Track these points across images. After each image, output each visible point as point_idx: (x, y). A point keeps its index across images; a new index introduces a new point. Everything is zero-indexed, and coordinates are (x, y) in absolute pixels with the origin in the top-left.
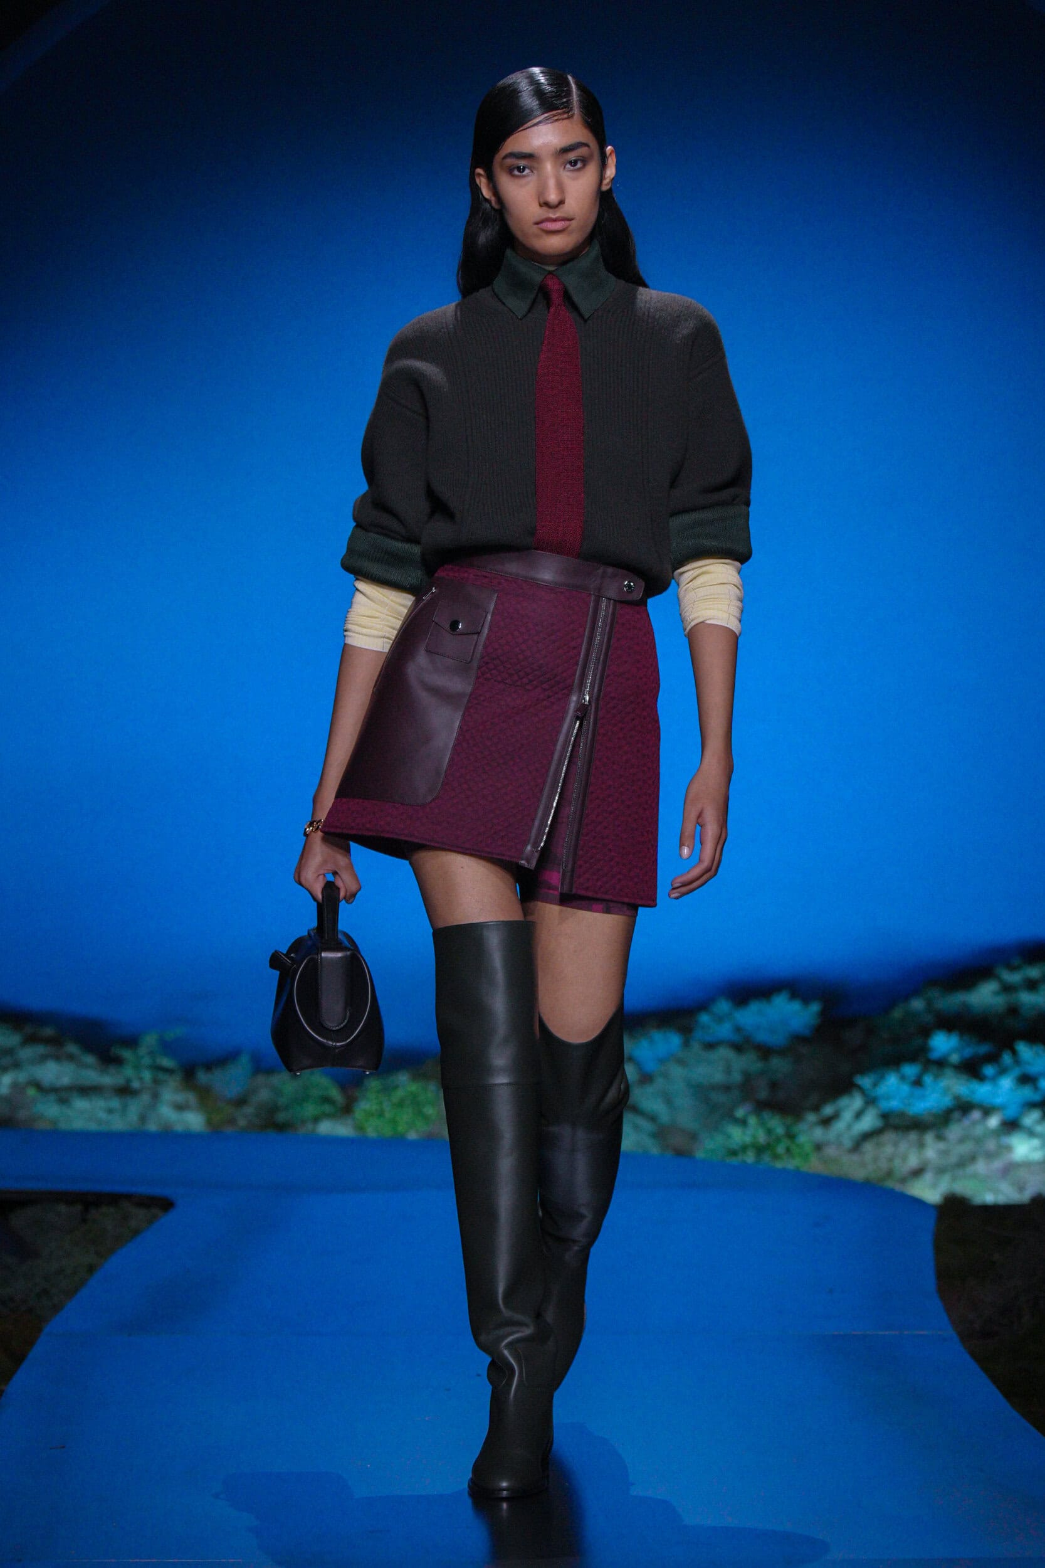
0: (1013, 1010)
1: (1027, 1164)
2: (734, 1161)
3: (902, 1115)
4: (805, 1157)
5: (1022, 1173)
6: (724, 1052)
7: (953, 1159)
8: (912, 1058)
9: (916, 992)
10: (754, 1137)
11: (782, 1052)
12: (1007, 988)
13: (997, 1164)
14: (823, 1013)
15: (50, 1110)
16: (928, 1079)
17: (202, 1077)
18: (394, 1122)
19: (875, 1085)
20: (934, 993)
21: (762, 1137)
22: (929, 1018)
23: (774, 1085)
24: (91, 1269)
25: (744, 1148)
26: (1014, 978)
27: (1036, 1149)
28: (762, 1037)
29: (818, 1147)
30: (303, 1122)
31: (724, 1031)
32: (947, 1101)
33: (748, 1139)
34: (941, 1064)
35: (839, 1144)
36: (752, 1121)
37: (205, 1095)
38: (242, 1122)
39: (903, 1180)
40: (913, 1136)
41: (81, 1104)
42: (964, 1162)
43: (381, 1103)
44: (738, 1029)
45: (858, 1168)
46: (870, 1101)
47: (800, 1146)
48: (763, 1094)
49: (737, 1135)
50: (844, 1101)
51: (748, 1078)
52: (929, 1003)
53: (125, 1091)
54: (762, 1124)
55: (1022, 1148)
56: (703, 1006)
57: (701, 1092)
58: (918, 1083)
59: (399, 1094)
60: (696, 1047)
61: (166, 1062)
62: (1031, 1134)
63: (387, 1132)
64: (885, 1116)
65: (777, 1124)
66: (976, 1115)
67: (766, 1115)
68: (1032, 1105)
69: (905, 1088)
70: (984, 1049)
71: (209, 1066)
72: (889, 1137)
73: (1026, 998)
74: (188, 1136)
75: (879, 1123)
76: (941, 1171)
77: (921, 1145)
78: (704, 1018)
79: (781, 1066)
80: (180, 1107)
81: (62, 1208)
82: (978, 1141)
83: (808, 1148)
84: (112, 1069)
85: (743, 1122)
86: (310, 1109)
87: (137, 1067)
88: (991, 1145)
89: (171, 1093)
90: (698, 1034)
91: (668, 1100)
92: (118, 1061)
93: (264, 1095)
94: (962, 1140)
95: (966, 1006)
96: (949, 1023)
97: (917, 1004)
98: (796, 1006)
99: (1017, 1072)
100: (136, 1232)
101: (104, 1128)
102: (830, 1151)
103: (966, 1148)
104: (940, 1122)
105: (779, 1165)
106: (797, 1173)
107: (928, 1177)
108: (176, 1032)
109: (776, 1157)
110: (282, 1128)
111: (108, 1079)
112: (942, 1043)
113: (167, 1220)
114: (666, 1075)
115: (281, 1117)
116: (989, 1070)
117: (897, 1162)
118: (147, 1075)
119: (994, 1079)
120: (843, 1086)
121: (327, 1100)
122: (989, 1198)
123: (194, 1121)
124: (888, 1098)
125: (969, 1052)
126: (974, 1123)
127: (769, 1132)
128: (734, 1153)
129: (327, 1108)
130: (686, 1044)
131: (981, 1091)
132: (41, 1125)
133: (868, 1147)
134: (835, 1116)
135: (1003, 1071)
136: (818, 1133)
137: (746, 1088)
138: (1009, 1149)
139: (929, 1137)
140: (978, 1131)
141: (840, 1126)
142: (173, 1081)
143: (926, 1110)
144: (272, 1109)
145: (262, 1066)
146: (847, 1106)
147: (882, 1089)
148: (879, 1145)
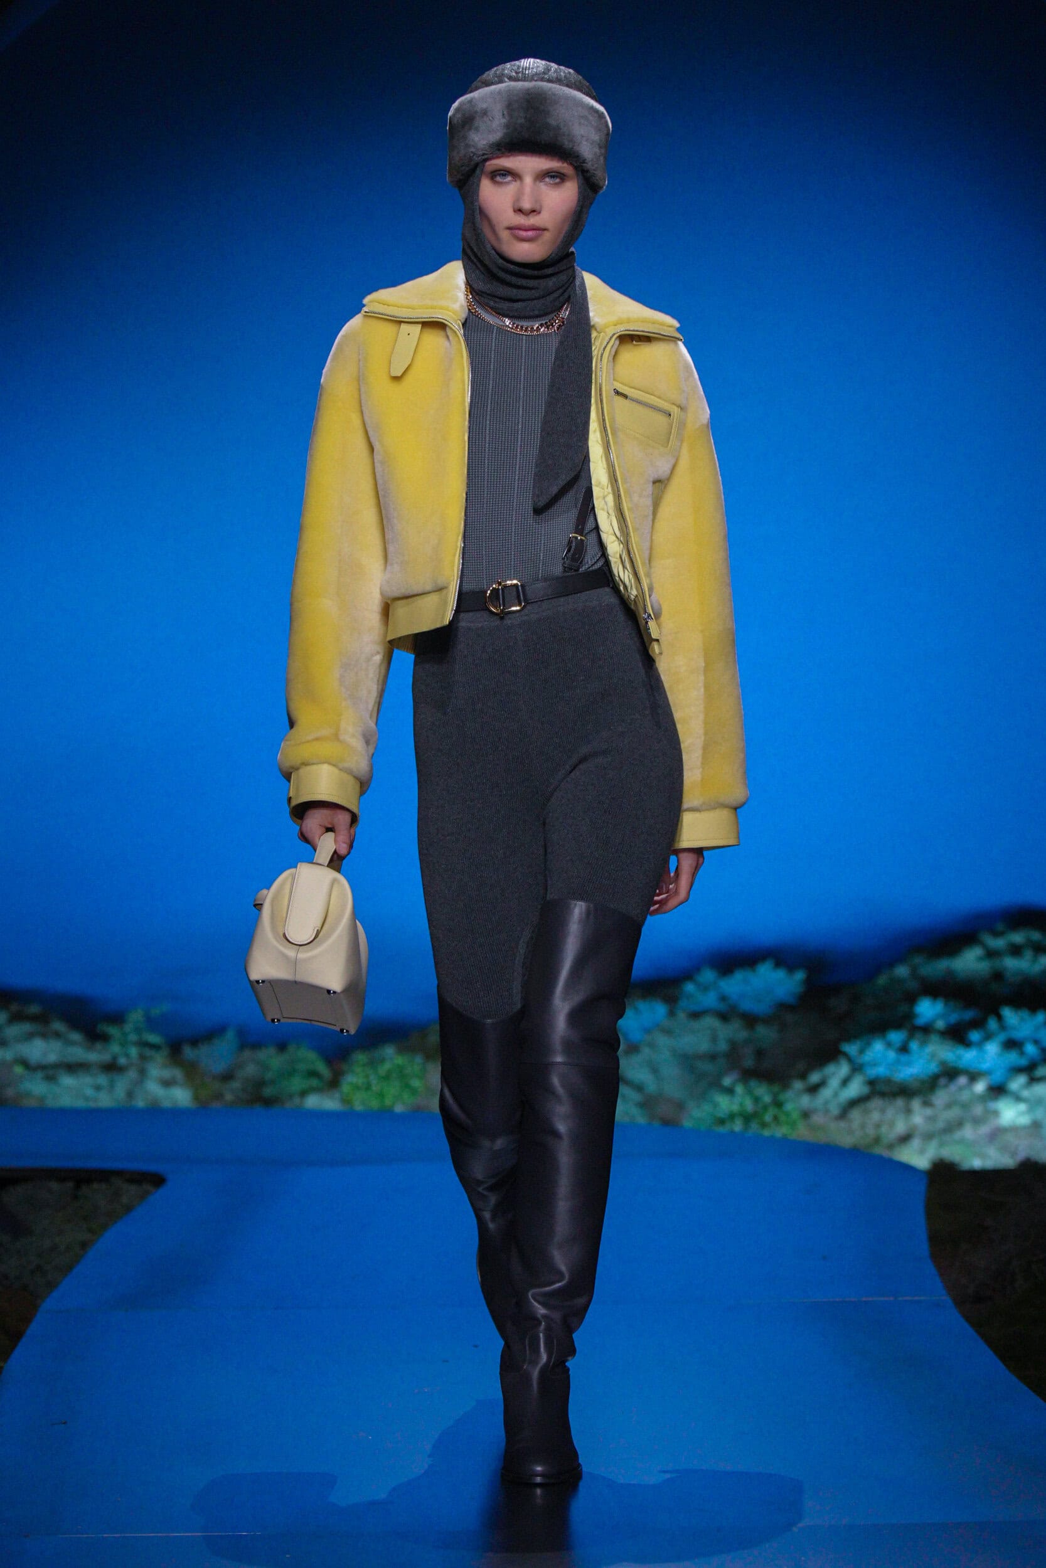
0: (998, 976)
1: (1014, 1129)
2: (721, 1130)
3: (888, 1081)
4: (793, 1125)
5: (1010, 1138)
6: (710, 1022)
7: (940, 1124)
8: (898, 1025)
9: (900, 959)
10: (741, 1105)
11: (767, 1020)
12: (991, 954)
13: (984, 1129)
14: (808, 982)
16: (914, 1045)
17: (188, 1052)
18: (381, 1095)
19: (862, 1051)
20: (918, 960)
21: (749, 1105)
22: (913, 985)
23: (760, 1053)
24: (84, 1245)
25: (732, 1117)
26: (998, 943)
27: (1022, 1114)
28: (747, 1006)
29: (806, 1115)
30: (291, 1096)
31: (710, 1000)
32: (933, 1068)
33: (735, 1108)
34: (926, 1030)
35: (827, 1111)
36: (739, 1089)
37: (192, 1072)
38: (229, 1097)
39: (891, 1146)
40: (900, 1102)
41: (68, 1080)
42: (952, 1128)
43: (367, 1076)
44: (723, 998)
45: (846, 1135)
46: (857, 1068)
47: (788, 1114)
48: (749, 1062)
49: (724, 1104)
50: (830, 1069)
51: (734, 1046)
52: (914, 971)
53: (111, 1067)
54: (749, 1092)
55: (1010, 1113)
56: (688, 975)
57: (688, 1061)
58: (904, 1049)
59: (387, 1066)
60: (681, 1015)
61: (154, 1038)
62: (1018, 1099)
63: (375, 1104)
64: (872, 1083)
65: (764, 1092)
66: (962, 1080)
67: (753, 1083)
68: (1018, 1070)
69: (892, 1055)
70: (969, 1015)
71: (195, 1042)
72: (876, 1103)
73: (1011, 964)
74: (176, 1113)
75: (866, 1090)
76: (928, 1137)
77: (908, 1111)
78: (689, 987)
79: (766, 1034)
80: (167, 1083)
81: (55, 1186)
82: (965, 1106)
83: (795, 1115)
84: (98, 1046)
85: (730, 1091)
86: (297, 1083)
87: (124, 1044)
88: (978, 1110)
89: (157, 1070)
90: (683, 1003)
91: (655, 1070)
92: (105, 1038)
93: (251, 1070)
94: (949, 1106)
95: (950, 973)
96: (934, 989)
97: (902, 971)
98: (781, 974)
99: (1002, 1037)
100: (129, 1209)
101: (92, 1105)
102: (817, 1119)
103: (954, 1113)
104: (926, 1088)
105: (766, 1133)
106: (785, 1140)
107: (916, 1143)
108: (160, 1009)
109: (764, 1125)
110: (268, 1102)
111: (94, 1056)
112: (927, 1009)
113: (159, 1196)
114: (652, 1045)
115: (268, 1092)
116: (975, 1036)
117: (884, 1129)
118: (134, 1051)
119: (980, 1045)
120: (829, 1054)
121: (313, 1074)
122: (977, 1163)
123: (181, 1096)
124: (875, 1064)
125: (954, 1018)
126: (961, 1089)
127: (756, 1100)
128: (721, 1122)
129: (315, 1082)
130: (672, 1013)
131: (967, 1057)
132: (32, 1103)
133: (855, 1114)
134: (822, 1084)
135: (988, 1037)
136: (805, 1101)
137: (732, 1056)
138: (996, 1113)
139: (916, 1104)
140: (965, 1096)
141: (826, 1093)
142: (160, 1057)
143: (912, 1075)
144: (260, 1083)
145: (249, 1041)
146: (834, 1074)
147: (868, 1056)
148: (867, 1112)
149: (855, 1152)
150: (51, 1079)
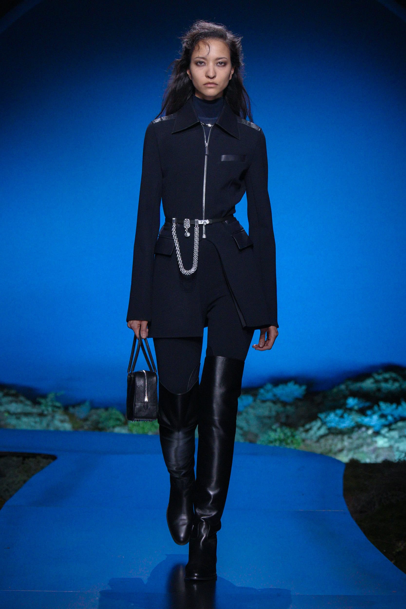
0: (379, 390)
1: (382, 448)
2: (271, 445)
3: (336, 429)
4: (299, 444)
5: (380, 451)
6: (269, 404)
7: (355, 445)
8: (340, 407)
9: (342, 382)
10: (279, 436)
11: (291, 404)
12: (377, 381)
13: (371, 448)
14: (307, 390)
15: (13, 421)
16: (346, 415)
17: (71, 410)
18: (143, 428)
19: (326, 417)
20: (349, 383)
21: (282, 436)
22: (347, 392)
23: (287, 417)
24: (25, 482)
25: (275, 440)
26: (380, 377)
27: (386, 442)
28: (283, 398)
29: (304, 440)
30: (109, 428)
31: (269, 396)
32: (353, 424)
33: (277, 437)
34: (351, 410)
35: (311, 439)
36: (279, 430)
37: (72, 418)
38: (86, 427)
39: (335, 453)
40: (340, 437)
41: (25, 419)
42: (359, 447)
43: (139, 422)
44: (275, 395)
45: (318, 449)
46: (324, 423)
47: (297, 440)
48: (283, 420)
49: (273, 435)
50: (314, 423)
51: (278, 414)
52: (347, 387)
53: (41, 415)
54: (282, 431)
55: (381, 442)
56: (261, 386)
57: (260, 418)
58: (342, 417)
60: (258, 401)
61: (58, 404)
62: (384, 436)
63: (141, 432)
64: (329, 429)
65: (288, 431)
66: (364, 429)
67: (284, 428)
68: (385, 426)
69: (337, 419)
70: (368, 404)
71: (74, 406)
72: (331, 437)
73: (384, 385)
74: (65, 433)
75: (327, 432)
76: (350, 450)
77: (342, 440)
78: (262, 391)
79: (290, 409)
80: (62, 421)
81: (15, 459)
82: (364, 439)
83: (300, 440)
84: (37, 406)
85: (275, 431)
86: (112, 423)
87: (46, 406)
88: (369, 440)
89: (59, 416)
90: (259, 397)
91: (247, 422)
92: (39, 404)
93: (94, 417)
94: (358, 439)
95: (361, 388)
96: (354, 394)
97: (343, 387)
98: (296, 387)
99: (379, 413)
101: (33, 429)
102: (308, 442)
103: (360, 441)
104: (350, 431)
105: (288, 447)
106: (295, 450)
107: (345, 452)
108: (61, 393)
109: (287, 444)
110: (101, 430)
111: (35, 410)
112: (351, 402)
113: (53, 464)
114: (247, 413)
115: (100, 426)
116: (369, 412)
117: (333, 447)
118: (50, 409)
119: (371, 416)
120: (313, 418)
121: (118, 419)
122: (368, 461)
123: (68, 426)
124: (331, 422)
125: (361, 405)
126: (363, 432)
127: (285, 434)
128: (271, 442)
129: (118, 423)
130: (255, 401)
131: (366, 420)
132: (11, 427)
133: (323, 441)
134: (310, 429)
135: (374, 413)
136: (304, 435)
137: (277, 418)
138: (376, 442)
139: (346, 437)
140: (364, 435)
141: (312, 432)
142: (60, 411)
143: (345, 427)
144: (98, 423)
145: (94, 406)
146: (315, 425)
147: (328, 419)
148: (327, 440)
149: (321, 455)
150: (18, 418)
